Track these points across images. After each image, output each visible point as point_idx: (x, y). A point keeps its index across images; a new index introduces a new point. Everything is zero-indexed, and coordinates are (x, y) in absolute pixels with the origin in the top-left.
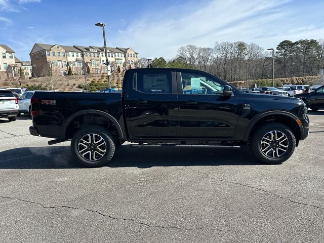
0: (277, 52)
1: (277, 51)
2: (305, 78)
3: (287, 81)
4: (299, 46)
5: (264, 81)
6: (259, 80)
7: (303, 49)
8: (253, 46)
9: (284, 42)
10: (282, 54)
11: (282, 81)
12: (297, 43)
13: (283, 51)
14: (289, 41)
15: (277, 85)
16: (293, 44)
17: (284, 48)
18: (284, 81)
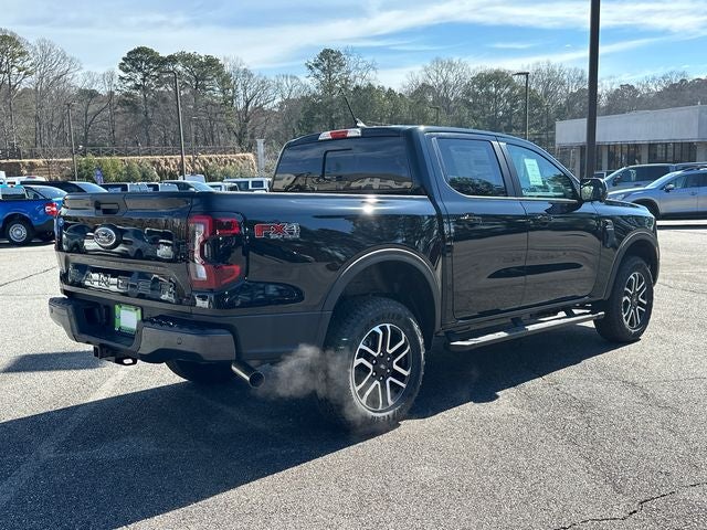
0: (122, 78)
1: (123, 74)
2: (211, 160)
3: (167, 164)
4: (180, 68)
5: (105, 162)
6: (90, 157)
7: (188, 79)
8: (46, 50)
9: (139, 50)
10: (137, 87)
11: (154, 163)
12: (172, 59)
13: (139, 76)
14: (152, 51)
15: (144, 176)
16: (164, 61)
17: (140, 69)
18: (159, 164)
